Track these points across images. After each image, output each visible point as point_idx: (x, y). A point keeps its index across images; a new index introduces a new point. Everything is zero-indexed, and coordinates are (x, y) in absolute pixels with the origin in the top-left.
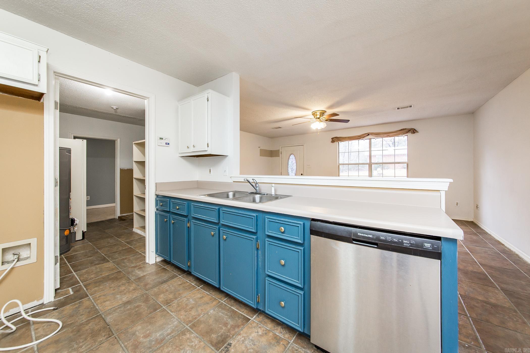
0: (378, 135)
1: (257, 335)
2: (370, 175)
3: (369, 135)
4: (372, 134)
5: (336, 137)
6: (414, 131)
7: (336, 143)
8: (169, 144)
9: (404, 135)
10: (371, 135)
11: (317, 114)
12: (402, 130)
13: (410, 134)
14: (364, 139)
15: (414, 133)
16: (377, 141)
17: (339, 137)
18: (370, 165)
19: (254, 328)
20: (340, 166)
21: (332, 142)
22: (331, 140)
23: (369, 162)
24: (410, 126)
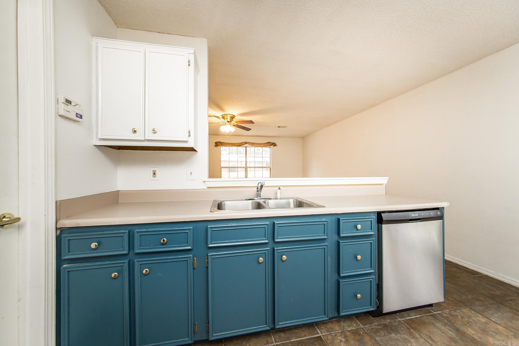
0: (253, 144)
1: (344, 343)
2: (246, 177)
3: (246, 143)
4: (249, 143)
5: (219, 142)
6: (274, 145)
7: (219, 148)
8: (81, 117)
9: (268, 147)
11: (228, 117)
12: (268, 143)
13: (272, 147)
14: (242, 147)
16: (251, 149)
17: (221, 142)
18: (246, 168)
19: (334, 341)
20: (222, 169)
21: (215, 146)
22: (215, 144)
23: (245, 166)
24: (272, 141)
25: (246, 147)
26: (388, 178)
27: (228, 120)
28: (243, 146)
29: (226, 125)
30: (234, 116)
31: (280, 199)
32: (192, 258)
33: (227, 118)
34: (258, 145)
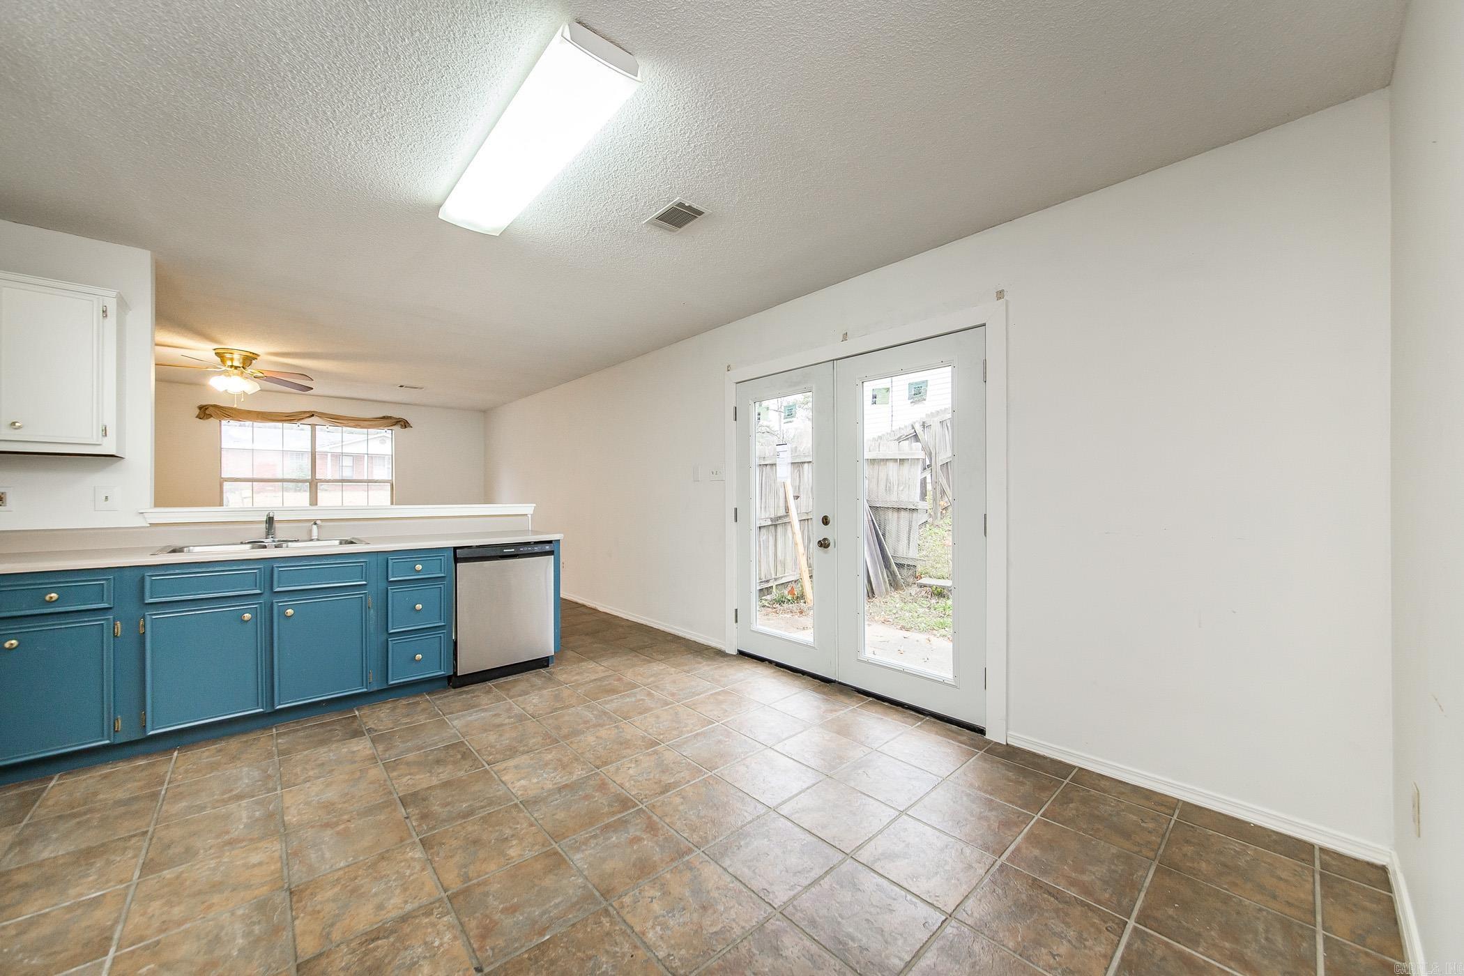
0: (335, 419)
2: (314, 503)
3: (313, 415)
4: (322, 415)
5: (215, 406)
6: (405, 424)
7: (213, 422)
9: (386, 429)
10: (317, 418)
11: (234, 357)
12: (384, 418)
13: (397, 428)
14: (298, 424)
15: (406, 427)
16: (329, 432)
17: (221, 407)
18: (313, 483)
20: (225, 483)
21: (199, 417)
22: (197, 412)
23: (310, 477)
24: (397, 413)
25: (313, 426)
26: (535, 505)
27: (236, 363)
28: (303, 422)
29: (230, 376)
30: (254, 356)
31: (318, 540)
32: (112, 620)
33: (232, 359)
34: (352, 423)
